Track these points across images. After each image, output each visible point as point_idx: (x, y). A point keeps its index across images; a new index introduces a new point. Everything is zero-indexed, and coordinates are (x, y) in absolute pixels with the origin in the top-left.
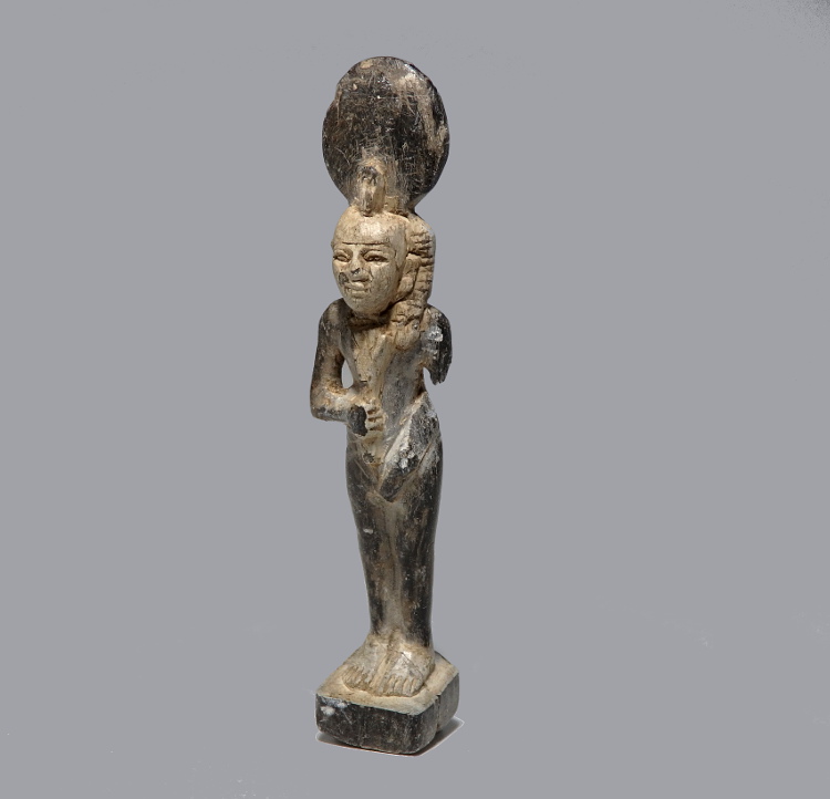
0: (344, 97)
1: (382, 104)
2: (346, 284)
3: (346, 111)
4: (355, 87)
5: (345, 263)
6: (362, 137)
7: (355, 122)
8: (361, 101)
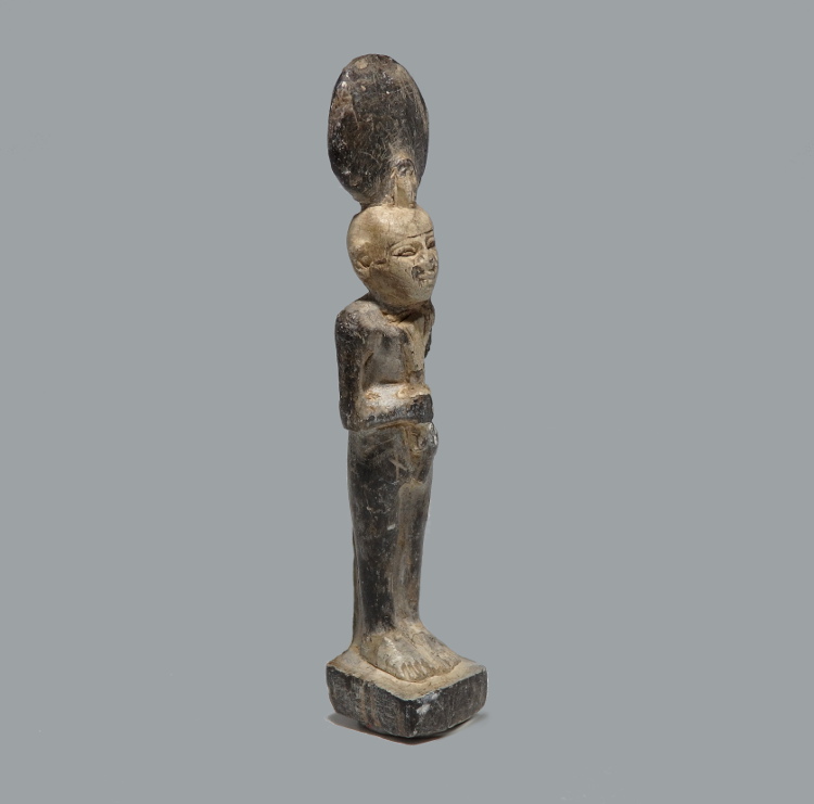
0: (357, 101)
1: (392, 98)
2: (420, 276)
3: (363, 114)
4: (364, 88)
5: (412, 258)
6: (386, 134)
7: (376, 121)
8: (375, 100)
